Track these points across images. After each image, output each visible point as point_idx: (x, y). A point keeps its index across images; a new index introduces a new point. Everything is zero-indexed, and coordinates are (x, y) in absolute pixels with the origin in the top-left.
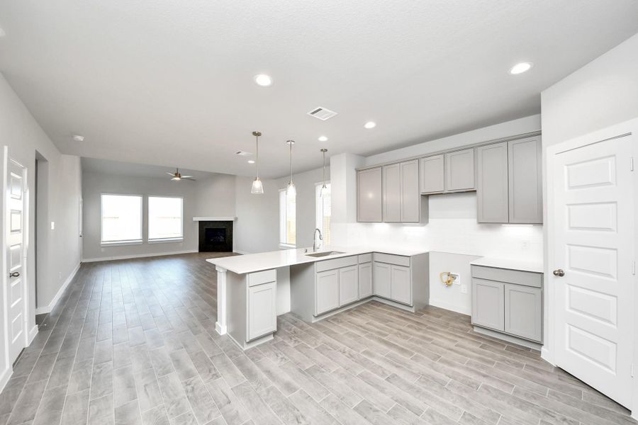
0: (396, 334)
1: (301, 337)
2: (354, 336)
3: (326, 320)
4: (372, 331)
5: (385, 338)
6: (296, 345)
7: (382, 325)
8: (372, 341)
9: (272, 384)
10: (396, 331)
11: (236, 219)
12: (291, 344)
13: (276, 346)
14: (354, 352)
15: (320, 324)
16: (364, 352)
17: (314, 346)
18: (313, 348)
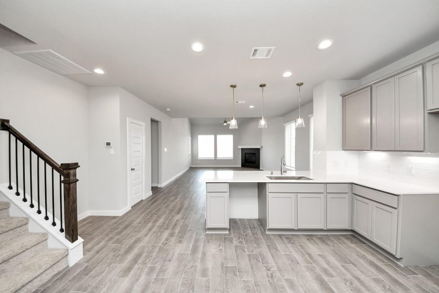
0: (346, 280)
1: (247, 241)
2: (292, 261)
3: (280, 236)
4: (318, 264)
5: (326, 278)
6: (238, 244)
7: (338, 264)
8: (308, 274)
9: (198, 264)
10: (349, 277)
11: (262, 147)
12: (235, 243)
13: (225, 239)
14: (278, 274)
15: (272, 237)
16: (287, 280)
17: (249, 252)
18: (247, 253)
